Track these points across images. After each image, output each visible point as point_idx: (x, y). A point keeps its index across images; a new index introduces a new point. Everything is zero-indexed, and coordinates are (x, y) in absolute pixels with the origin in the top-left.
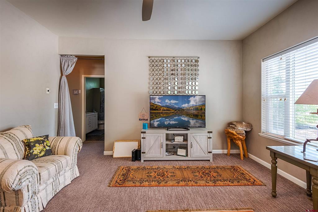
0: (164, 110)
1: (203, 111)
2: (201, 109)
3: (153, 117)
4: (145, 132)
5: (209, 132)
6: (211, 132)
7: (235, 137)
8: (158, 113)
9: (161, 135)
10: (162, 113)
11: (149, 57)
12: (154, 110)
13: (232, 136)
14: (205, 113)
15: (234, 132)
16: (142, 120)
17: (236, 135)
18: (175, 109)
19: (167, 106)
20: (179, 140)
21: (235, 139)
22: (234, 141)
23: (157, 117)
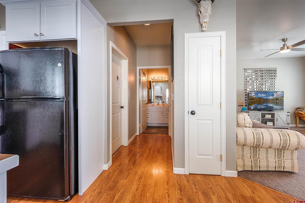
0: (258, 100)
1: (282, 100)
2: (281, 100)
3: (251, 104)
4: (249, 112)
5: (288, 112)
6: (289, 112)
7: (303, 116)
8: (253, 102)
9: (259, 113)
10: (256, 102)
11: (245, 69)
12: (251, 100)
13: (300, 115)
14: (283, 102)
15: (303, 113)
16: (240, 106)
17: (304, 115)
18: (264, 99)
19: (259, 98)
20: (268, 117)
21: (303, 117)
22: (302, 118)
23: (253, 104)
